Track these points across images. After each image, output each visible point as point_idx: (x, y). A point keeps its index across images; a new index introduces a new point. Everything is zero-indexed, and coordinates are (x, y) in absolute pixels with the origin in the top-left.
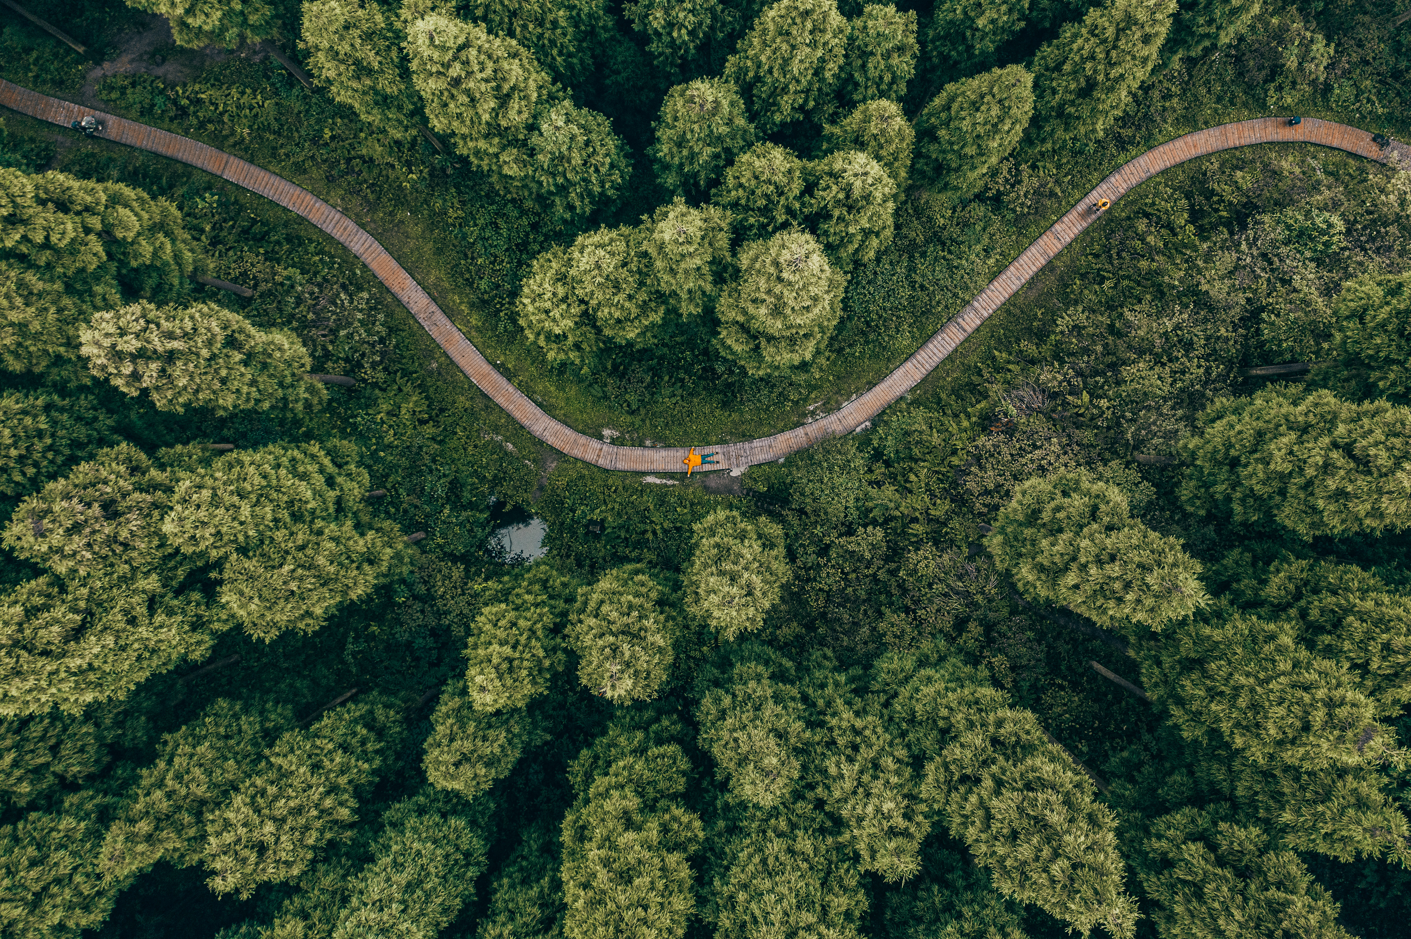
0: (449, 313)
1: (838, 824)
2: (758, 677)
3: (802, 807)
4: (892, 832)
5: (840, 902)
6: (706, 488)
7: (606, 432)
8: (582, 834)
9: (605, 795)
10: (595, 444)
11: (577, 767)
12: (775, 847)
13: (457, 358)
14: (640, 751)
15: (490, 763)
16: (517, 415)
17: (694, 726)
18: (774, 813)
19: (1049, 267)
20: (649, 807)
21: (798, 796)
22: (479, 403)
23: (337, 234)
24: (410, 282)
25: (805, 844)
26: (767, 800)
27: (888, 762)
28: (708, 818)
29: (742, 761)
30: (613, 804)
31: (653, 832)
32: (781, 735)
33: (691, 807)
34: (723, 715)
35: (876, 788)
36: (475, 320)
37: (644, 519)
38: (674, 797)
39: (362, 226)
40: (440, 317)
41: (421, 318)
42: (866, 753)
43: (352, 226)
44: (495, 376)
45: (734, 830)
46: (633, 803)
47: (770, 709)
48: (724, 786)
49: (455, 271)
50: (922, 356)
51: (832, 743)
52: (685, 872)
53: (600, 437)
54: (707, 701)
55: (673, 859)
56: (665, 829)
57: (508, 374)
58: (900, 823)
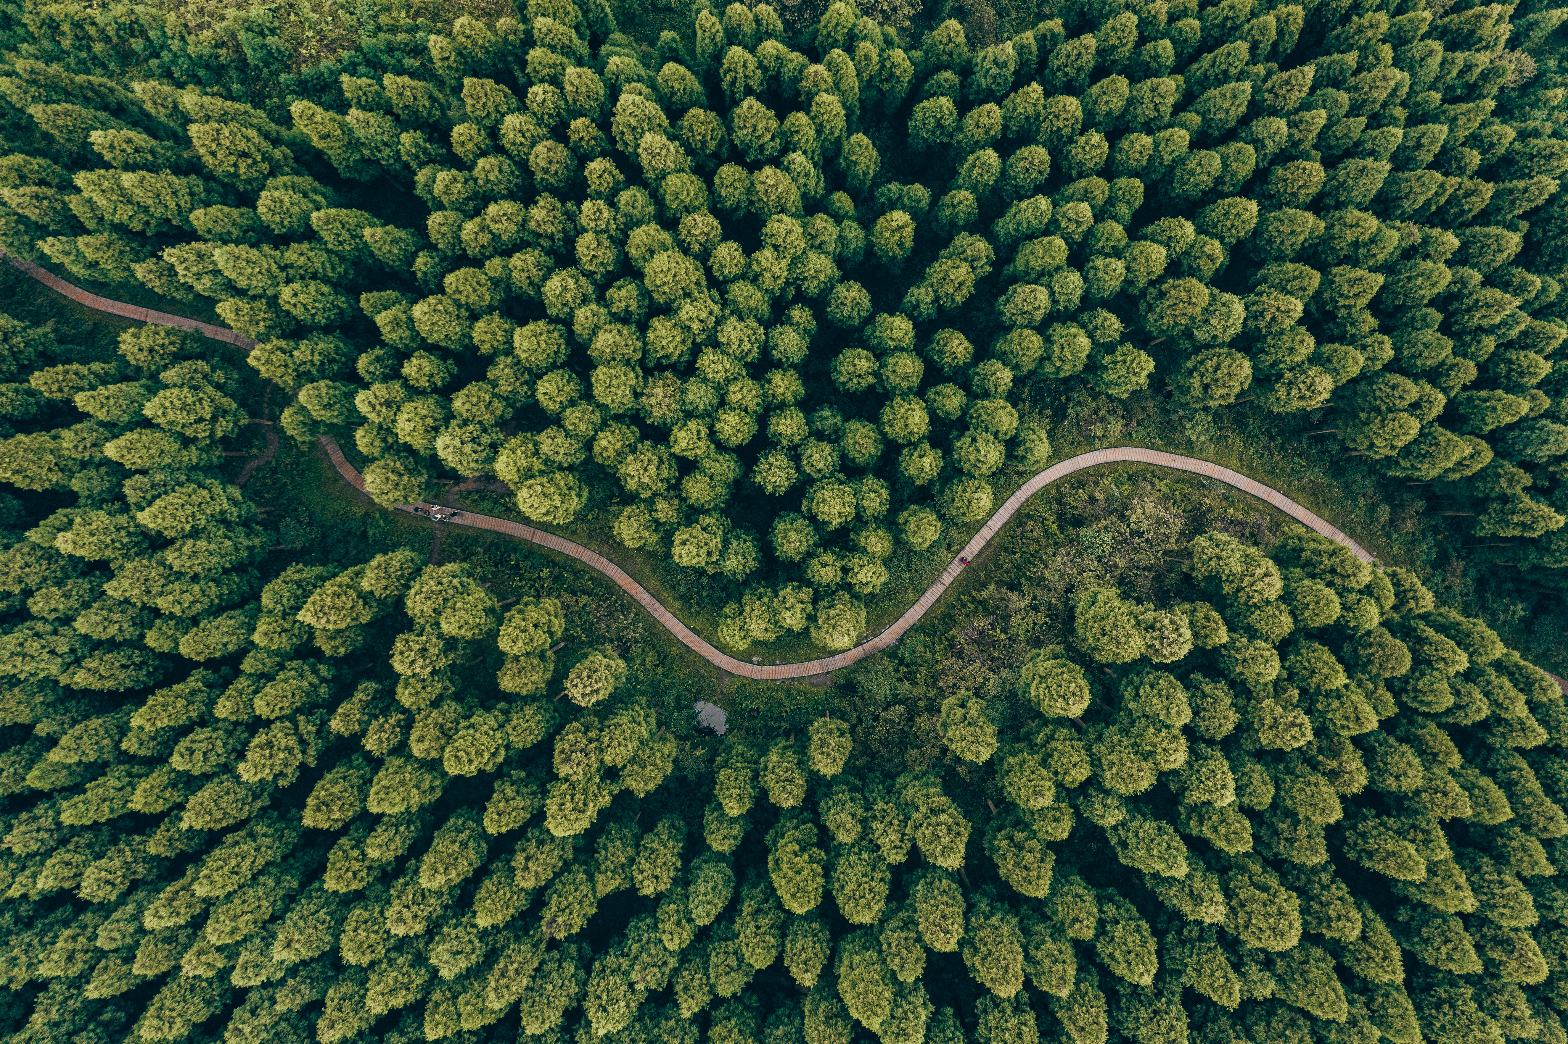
0: (662, 603)
1: (878, 847)
2: (843, 792)
3: (863, 843)
4: (895, 847)
5: (878, 875)
6: (812, 684)
7: (754, 659)
8: (777, 862)
9: (785, 845)
10: (749, 666)
11: (768, 838)
12: (853, 858)
13: (670, 628)
14: (796, 828)
15: (735, 838)
16: (705, 655)
17: (819, 815)
18: (853, 845)
19: (988, 544)
20: (803, 850)
21: (862, 838)
22: (684, 650)
23: (597, 566)
24: (640, 589)
25: (865, 856)
26: (849, 840)
27: (895, 822)
28: (827, 852)
29: (838, 827)
30: (789, 848)
31: (806, 857)
32: (853, 815)
33: (820, 848)
34: (829, 809)
35: (890, 831)
36: (677, 605)
37: (780, 705)
38: (813, 845)
39: (611, 560)
40: (658, 605)
41: (648, 608)
42: (888, 819)
43: (605, 561)
44: (691, 634)
45: (839, 855)
46: (797, 847)
47: (849, 805)
48: (833, 838)
49: (664, 581)
50: (922, 601)
51: (875, 817)
52: (820, 870)
53: (751, 662)
54: (822, 804)
55: (815, 866)
56: (810, 857)
57: (697, 633)
58: (898, 843)
